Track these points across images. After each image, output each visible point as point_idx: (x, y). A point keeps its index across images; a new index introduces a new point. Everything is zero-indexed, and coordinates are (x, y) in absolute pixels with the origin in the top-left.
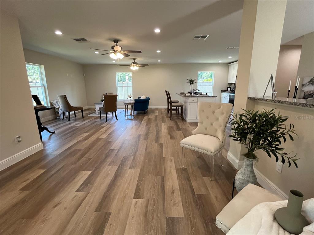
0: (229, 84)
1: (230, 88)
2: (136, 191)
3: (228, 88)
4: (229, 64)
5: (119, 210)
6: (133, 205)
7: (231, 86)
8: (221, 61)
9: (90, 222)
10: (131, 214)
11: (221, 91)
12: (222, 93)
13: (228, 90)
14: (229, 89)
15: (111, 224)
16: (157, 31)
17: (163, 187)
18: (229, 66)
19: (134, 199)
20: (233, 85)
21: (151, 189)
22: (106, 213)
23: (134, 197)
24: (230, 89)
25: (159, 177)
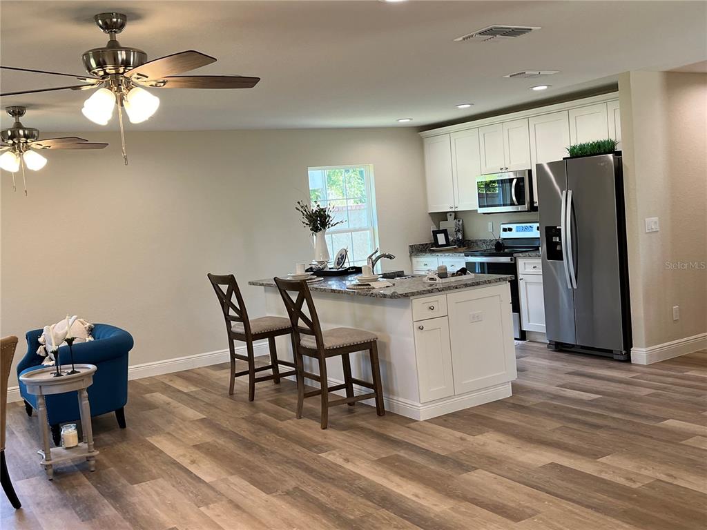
0: (432, 214)
1: (445, 232)
3: (435, 233)
7: (443, 225)
11: (407, 249)
12: (415, 260)
13: (436, 243)
14: (441, 239)
20: (451, 218)
24: (447, 238)
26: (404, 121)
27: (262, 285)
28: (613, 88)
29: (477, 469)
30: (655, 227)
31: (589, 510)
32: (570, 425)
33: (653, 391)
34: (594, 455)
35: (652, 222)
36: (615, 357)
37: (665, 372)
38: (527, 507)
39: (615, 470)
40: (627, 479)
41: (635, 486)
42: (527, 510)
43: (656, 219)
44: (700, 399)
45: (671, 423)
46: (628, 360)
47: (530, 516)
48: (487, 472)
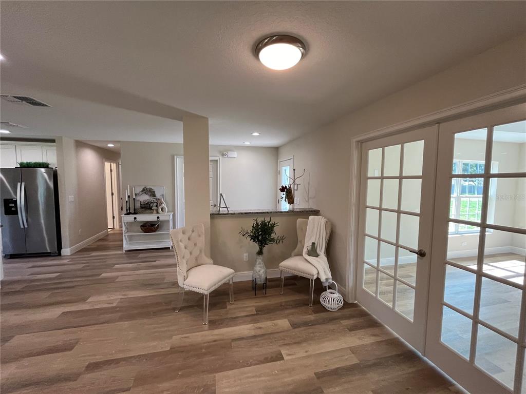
2: (271, 362)
5: (306, 367)
6: (294, 357)
9: (337, 389)
10: (305, 354)
15: (326, 366)
17: (255, 337)
19: (285, 358)
21: (261, 347)
22: (318, 378)
23: (281, 360)
25: (233, 344)
28: (53, 141)
29: (13, 336)
30: (73, 200)
31: (104, 325)
32: (56, 291)
33: (85, 265)
34: (84, 300)
35: (71, 198)
36: (52, 255)
37: (82, 256)
38: (70, 340)
39: (99, 302)
40: (107, 304)
41: (115, 305)
42: (73, 341)
43: (73, 196)
44: (106, 263)
45: (104, 275)
46: (60, 254)
47: (77, 343)
48: (24, 335)
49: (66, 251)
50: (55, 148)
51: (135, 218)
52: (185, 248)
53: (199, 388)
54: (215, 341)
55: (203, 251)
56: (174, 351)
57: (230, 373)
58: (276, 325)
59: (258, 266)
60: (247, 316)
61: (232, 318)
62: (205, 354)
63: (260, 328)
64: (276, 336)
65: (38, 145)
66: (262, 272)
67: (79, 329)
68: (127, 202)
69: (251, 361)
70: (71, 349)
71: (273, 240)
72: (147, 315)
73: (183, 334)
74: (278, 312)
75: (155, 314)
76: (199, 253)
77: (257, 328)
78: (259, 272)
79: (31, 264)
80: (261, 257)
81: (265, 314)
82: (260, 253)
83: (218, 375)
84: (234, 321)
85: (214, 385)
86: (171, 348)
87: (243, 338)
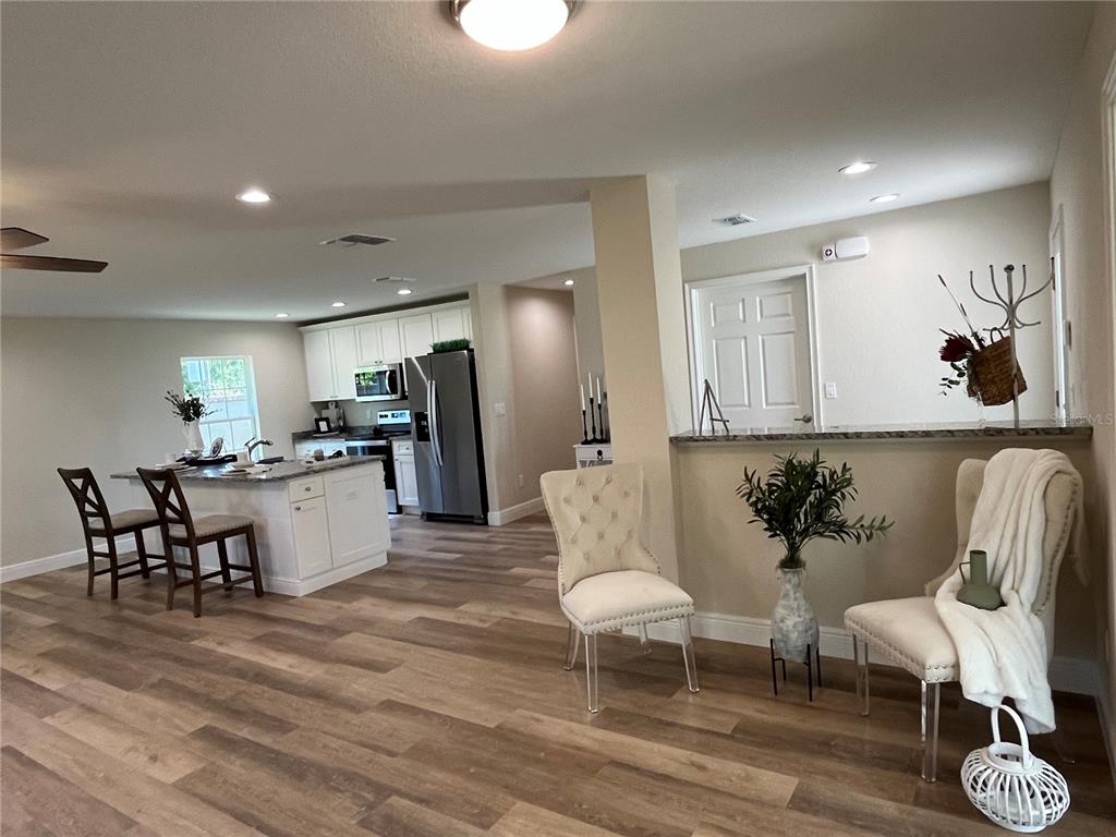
0: (314, 403)
1: (327, 420)
3: (317, 421)
4: (302, 329)
7: (325, 414)
8: (285, 315)
11: (291, 437)
12: (298, 446)
13: (318, 430)
14: (323, 426)
16: (255, 197)
18: (301, 336)
20: (332, 407)
21: (655, 804)
24: (329, 425)
25: (606, 770)
26: (282, 316)
27: (126, 477)
28: (464, 296)
29: (351, 632)
30: (502, 412)
33: (504, 546)
34: (454, 605)
35: (500, 407)
36: (476, 521)
37: (514, 530)
38: (395, 659)
39: (471, 615)
41: (486, 626)
42: (395, 662)
43: (503, 404)
45: (517, 571)
46: (485, 523)
47: (397, 666)
48: (360, 634)
49: (495, 517)
50: (469, 310)
51: (600, 453)
52: (583, 519)
53: (475, 805)
54: (578, 748)
55: (635, 536)
56: (500, 733)
57: (544, 812)
58: (748, 778)
59: (782, 602)
60: (699, 731)
61: (660, 722)
62: (538, 761)
63: (702, 768)
64: (718, 800)
65: (455, 307)
66: (790, 623)
67: (414, 646)
68: (584, 412)
69: (605, 816)
70: (385, 671)
71: (840, 528)
72: (514, 657)
73: (536, 712)
74: (791, 754)
75: (530, 661)
76: (624, 538)
77: (693, 764)
78: (782, 621)
79: (441, 533)
80: (791, 576)
81: (752, 743)
82: (792, 562)
83: (520, 805)
84: (660, 728)
85: (500, 815)
86: (498, 727)
87: (637, 769)
